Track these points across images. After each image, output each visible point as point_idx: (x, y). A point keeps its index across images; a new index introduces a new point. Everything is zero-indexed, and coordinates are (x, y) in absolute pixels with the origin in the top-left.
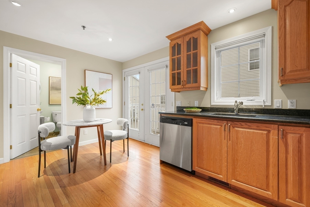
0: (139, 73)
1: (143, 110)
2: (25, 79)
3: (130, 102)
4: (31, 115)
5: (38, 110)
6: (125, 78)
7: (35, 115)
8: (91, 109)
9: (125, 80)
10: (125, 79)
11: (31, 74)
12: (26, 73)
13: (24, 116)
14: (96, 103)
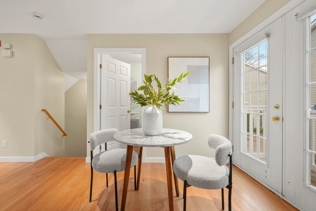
0: (268, 35)
1: (277, 119)
2: (115, 79)
3: (246, 102)
4: (121, 117)
5: (128, 112)
6: (233, 58)
7: (126, 117)
8: (152, 114)
9: (233, 63)
10: (233, 61)
11: (121, 74)
12: (115, 73)
13: (114, 118)
14: (162, 102)
